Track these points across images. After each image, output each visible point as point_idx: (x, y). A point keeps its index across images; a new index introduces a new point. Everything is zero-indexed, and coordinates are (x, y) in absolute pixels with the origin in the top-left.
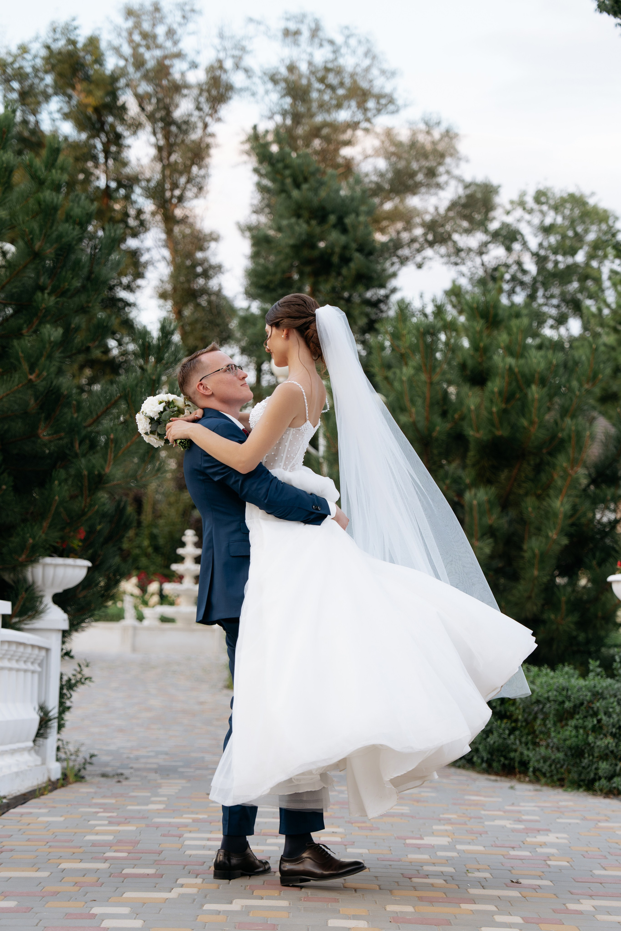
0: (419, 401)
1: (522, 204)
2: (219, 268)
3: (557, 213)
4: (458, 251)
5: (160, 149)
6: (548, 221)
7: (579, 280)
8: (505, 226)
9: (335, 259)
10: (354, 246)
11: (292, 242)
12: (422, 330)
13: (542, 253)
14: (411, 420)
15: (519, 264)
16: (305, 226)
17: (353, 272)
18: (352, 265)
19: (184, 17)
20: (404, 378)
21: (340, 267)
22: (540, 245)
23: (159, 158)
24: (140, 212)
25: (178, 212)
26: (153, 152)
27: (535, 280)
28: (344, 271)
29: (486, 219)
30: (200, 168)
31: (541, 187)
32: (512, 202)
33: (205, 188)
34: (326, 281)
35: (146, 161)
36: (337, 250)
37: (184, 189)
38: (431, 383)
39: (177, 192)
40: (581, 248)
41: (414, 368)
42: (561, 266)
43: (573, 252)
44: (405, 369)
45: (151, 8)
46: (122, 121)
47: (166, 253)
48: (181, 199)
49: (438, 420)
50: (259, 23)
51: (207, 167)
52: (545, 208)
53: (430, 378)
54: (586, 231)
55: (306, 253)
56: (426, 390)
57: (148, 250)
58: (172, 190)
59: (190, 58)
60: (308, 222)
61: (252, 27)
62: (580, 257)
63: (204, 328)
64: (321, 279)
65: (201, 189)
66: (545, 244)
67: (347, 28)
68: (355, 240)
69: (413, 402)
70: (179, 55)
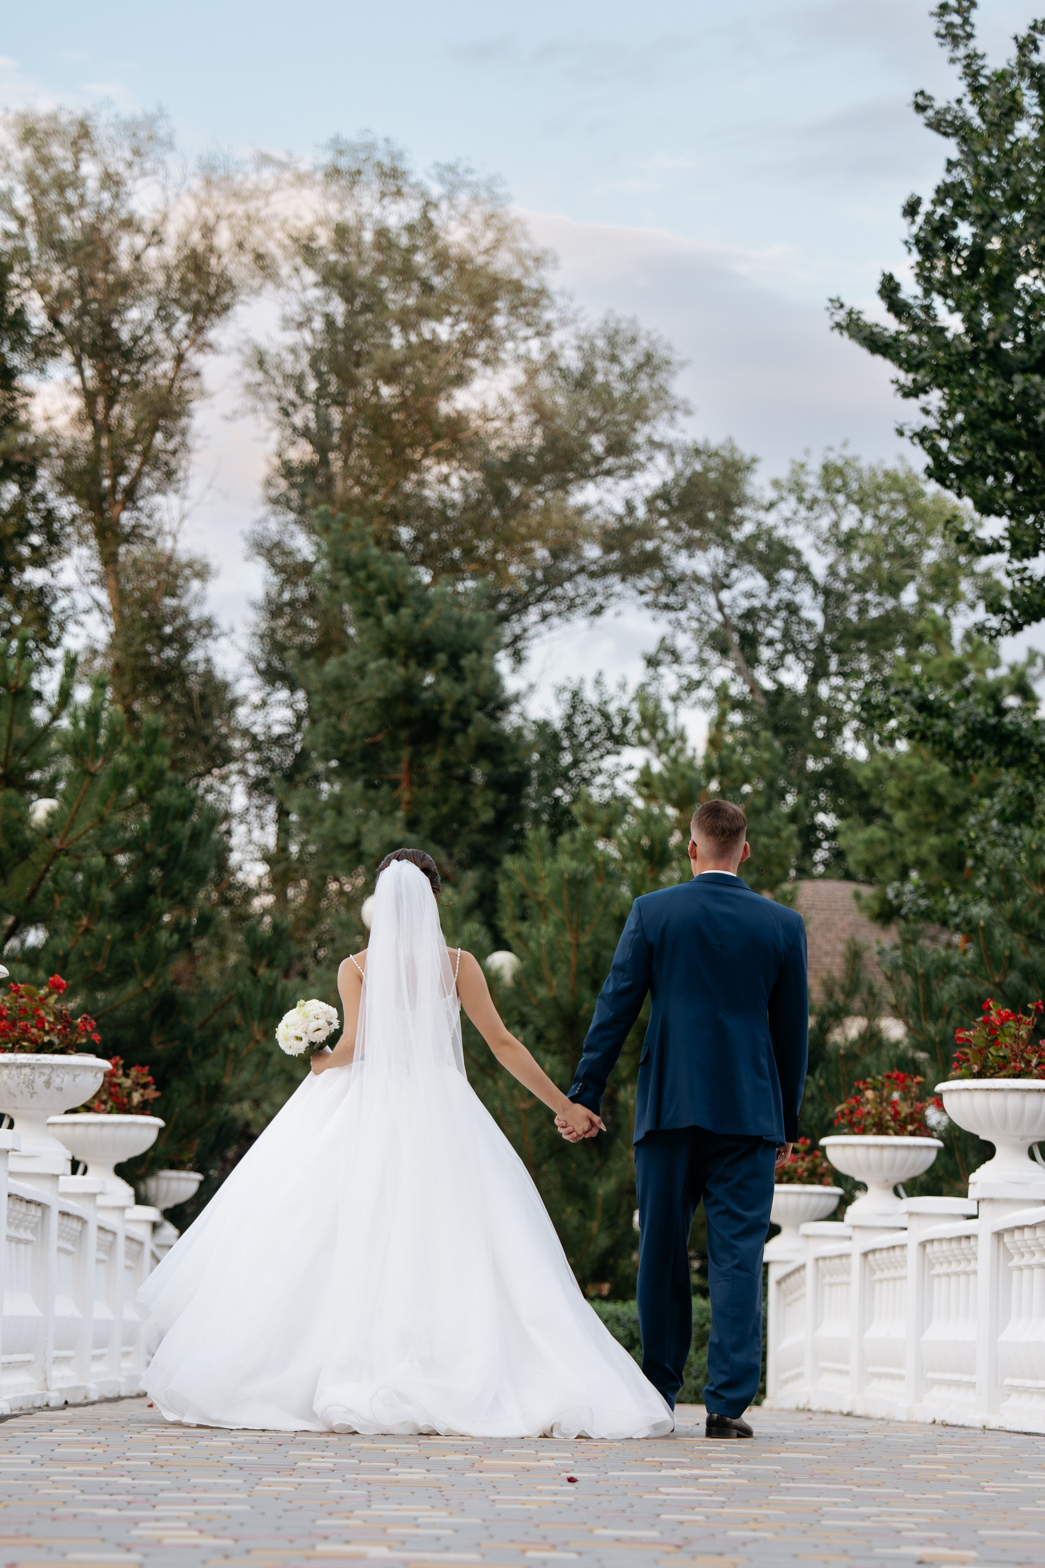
0: (563, 969)
1: (797, 488)
2: (207, 626)
3: (863, 511)
4: (671, 584)
5: (90, 397)
6: (847, 523)
7: (905, 643)
8: (763, 533)
9: (446, 721)
10: (474, 701)
11: (381, 694)
12: (566, 876)
13: (838, 586)
14: (551, 994)
15: (792, 609)
16: (401, 670)
17: (473, 742)
18: (471, 730)
19: (137, 152)
20: (543, 941)
21: (454, 732)
22: (832, 571)
23: (89, 415)
24: (50, 516)
25: (126, 518)
26: (77, 403)
27: (821, 639)
28: (459, 739)
29: (728, 520)
30: (169, 436)
31: (834, 457)
32: (776, 484)
33: (180, 474)
34: (432, 752)
35: (62, 422)
36: (449, 707)
37: (139, 474)
38: (578, 945)
39: (124, 480)
40: (912, 578)
41: (556, 925)
42: (874, 613)
43: (894, 587)
44: (543, 928)
45: (74, 131)
46: (17, 345)
47: (103, 596)
48: (130, 495)
49: (587, 994)
50: (282, 166)
51: (184, 432)
52: (841, 499)
53: (576, 939)
54: (922, 545)
55: (401, 710)
56: (571, 955)
57: (68, 590)
58: (114, 478)
59: (148, 227)
60: (405, 665)
61: (268, 174)
62: (909, 596)
63: (179, 744)
64: (424, 749)
65: (170, 474)
66: (842, 571)
67: (451, 169)
68: (476, 693)
69: (553, 970)
70: (129, 224)
